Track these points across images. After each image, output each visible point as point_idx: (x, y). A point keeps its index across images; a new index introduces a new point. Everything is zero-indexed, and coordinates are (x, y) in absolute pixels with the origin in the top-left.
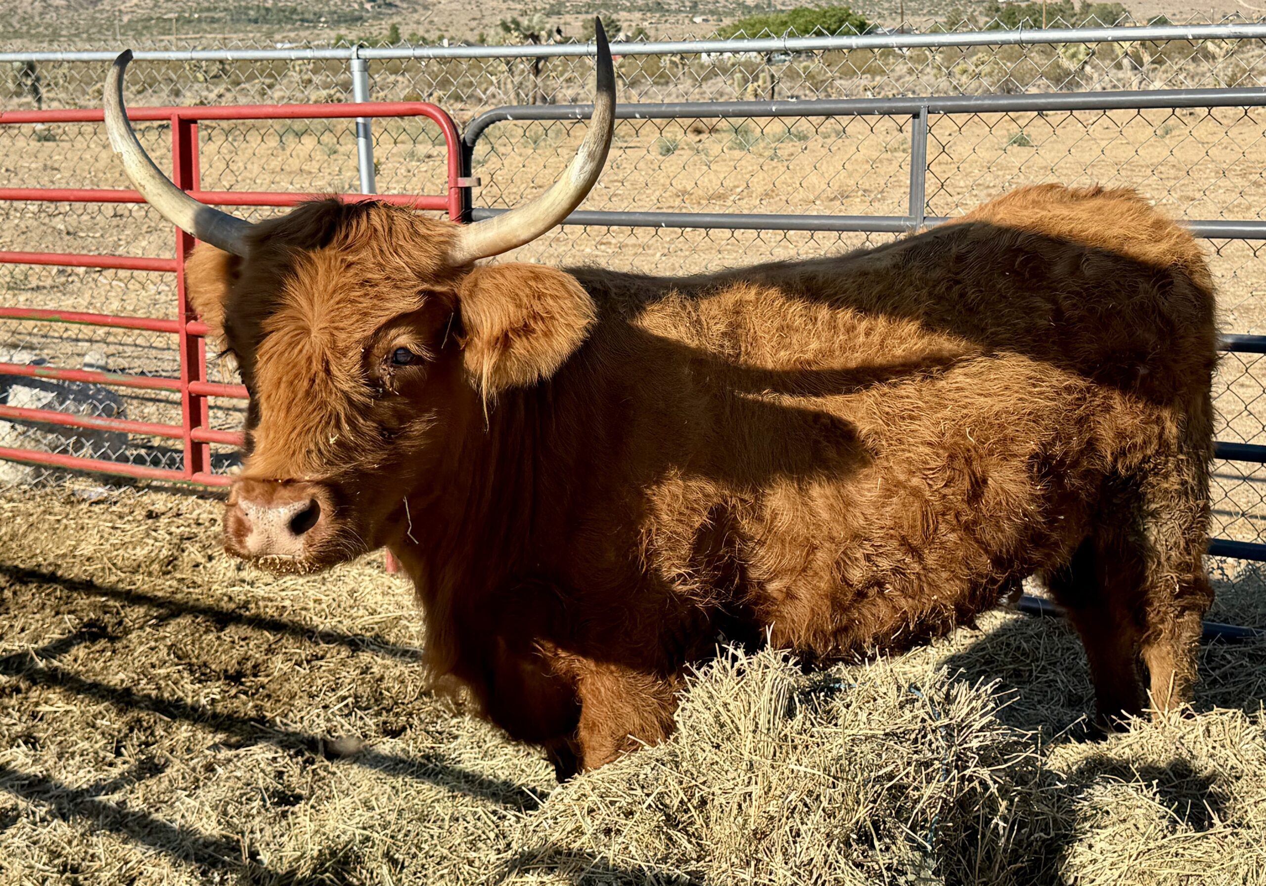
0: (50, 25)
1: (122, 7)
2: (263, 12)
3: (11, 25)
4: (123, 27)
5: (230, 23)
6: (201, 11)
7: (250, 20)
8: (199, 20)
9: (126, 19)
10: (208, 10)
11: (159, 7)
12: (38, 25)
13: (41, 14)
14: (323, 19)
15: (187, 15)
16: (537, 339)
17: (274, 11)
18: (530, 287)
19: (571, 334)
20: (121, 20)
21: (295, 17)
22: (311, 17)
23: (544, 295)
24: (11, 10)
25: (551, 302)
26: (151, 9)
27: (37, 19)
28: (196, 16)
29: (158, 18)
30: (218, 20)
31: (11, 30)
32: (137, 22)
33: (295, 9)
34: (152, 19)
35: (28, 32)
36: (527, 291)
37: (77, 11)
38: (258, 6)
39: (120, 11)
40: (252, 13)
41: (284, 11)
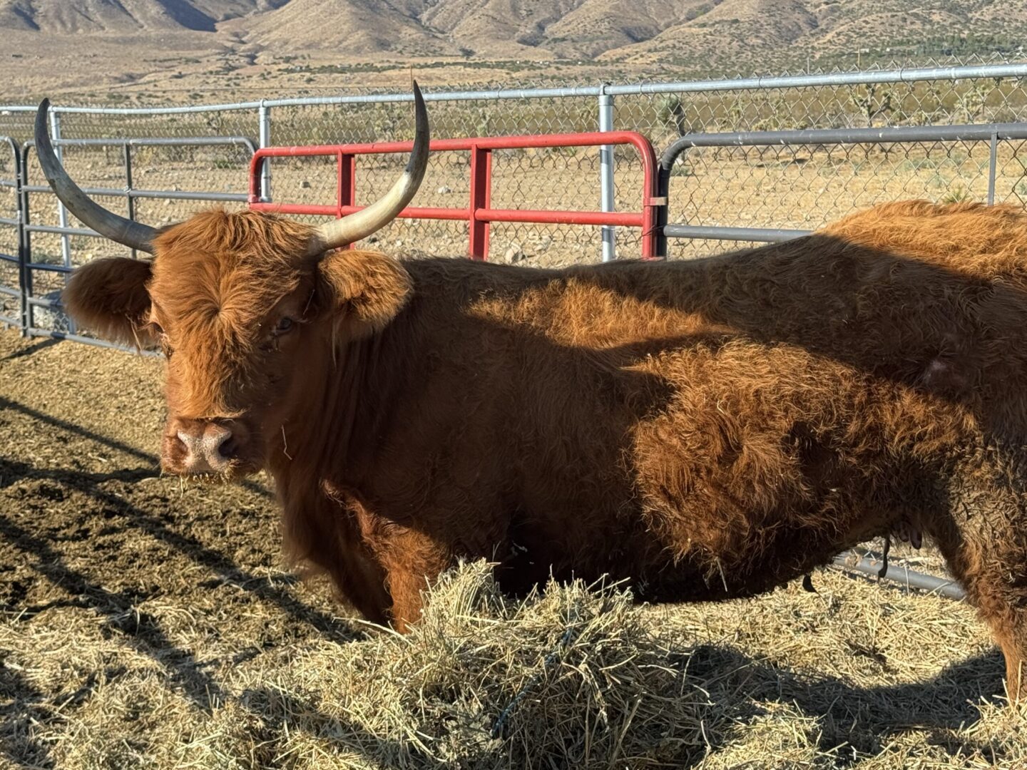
0: (745, 64)
1: (815, 44)
2: (958, 43)
3: (708, 65)
4: (813, 63)
5: (922, 56)
6: (894, 45)
7: (942, 52)
8: (891, 54)
9: (817, 56)
10: (901, 43)
11: (852, 42)
12: (734, 64)
13: (738, 53)
14: (1021, 48)
15: (878, 49)
16: (371, 305)
17: (970, 42)
18: (366, 267)
19: (394, 300)
20: (813, 57)
21: (991, 47)
22: (1009, 46)
23: (375, 273)
24: (710, 50)
25: (380, 277)
26: (844, 45)
27: (733, 58)
28: (888, 50)
29: (850, 54)
30: (910, 53)
31: (708, 69)
32: (828, 58)
33: (992, 39)
34: (844, 54)
35: (724, 71)
36: (364, 270)
37: (772, 49)
38: (953, 37)
39: (813, 48)
40: (946, 44)
41: (979, 41)
